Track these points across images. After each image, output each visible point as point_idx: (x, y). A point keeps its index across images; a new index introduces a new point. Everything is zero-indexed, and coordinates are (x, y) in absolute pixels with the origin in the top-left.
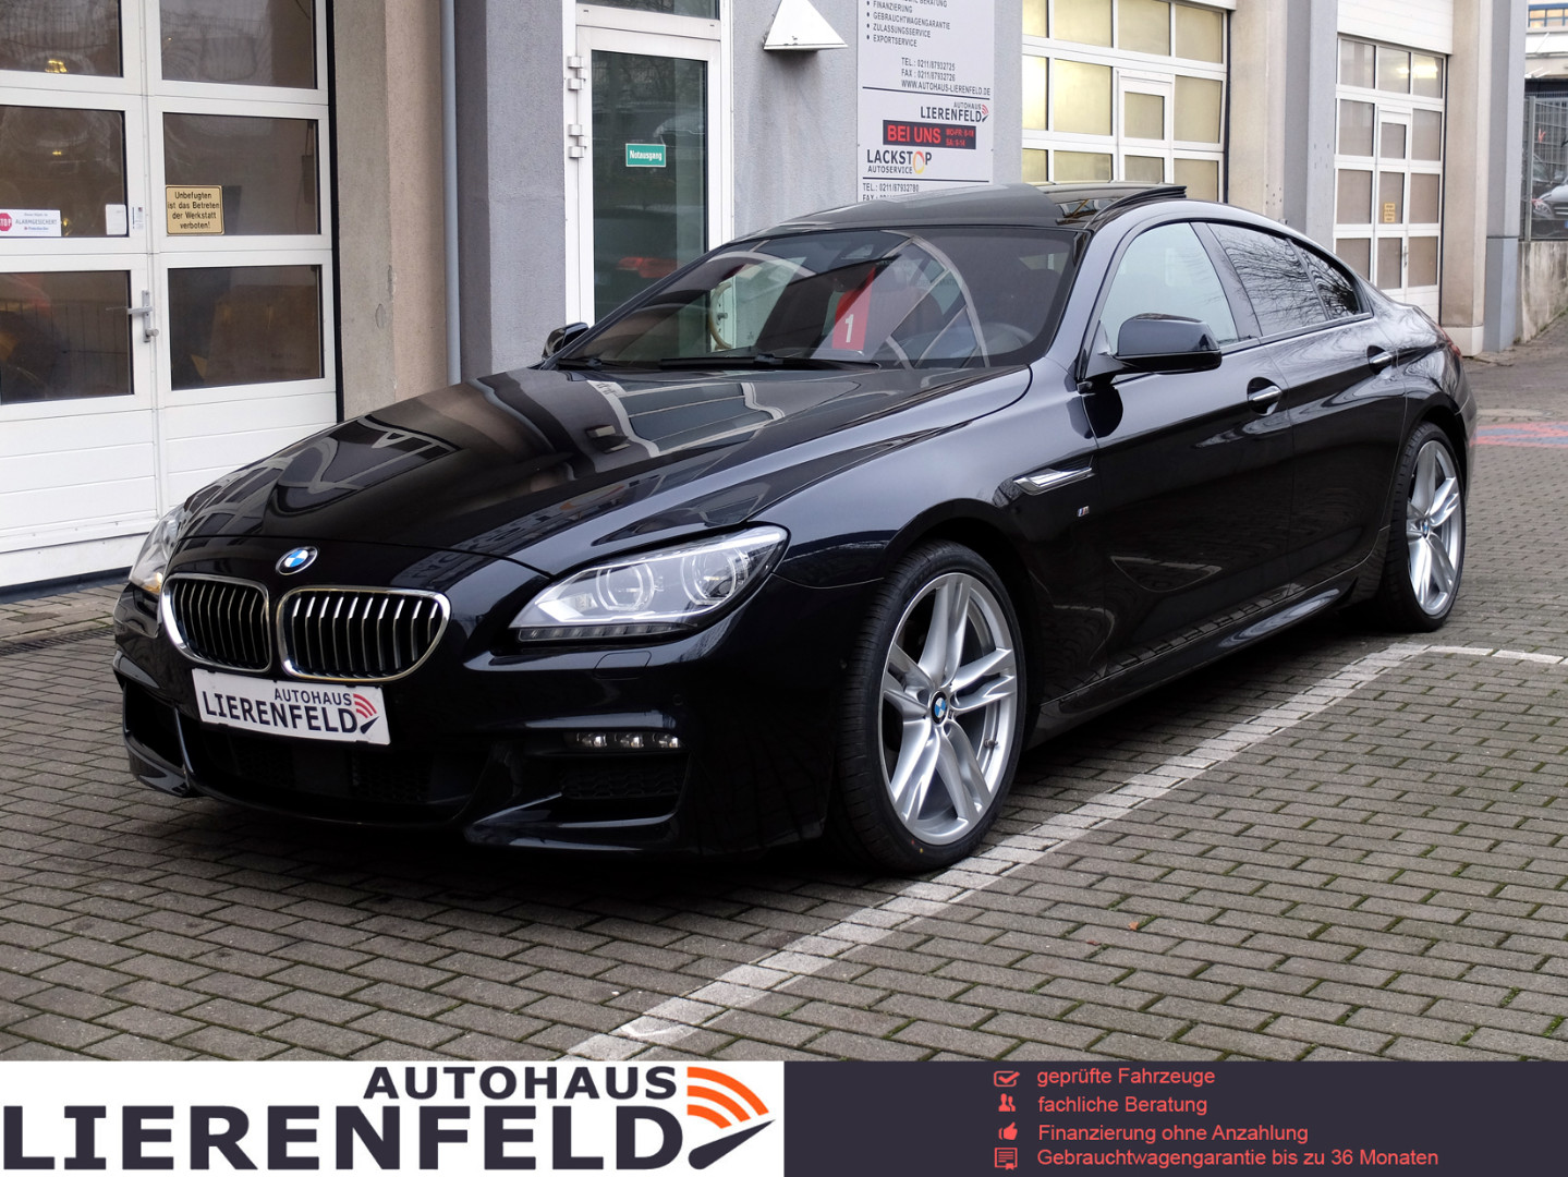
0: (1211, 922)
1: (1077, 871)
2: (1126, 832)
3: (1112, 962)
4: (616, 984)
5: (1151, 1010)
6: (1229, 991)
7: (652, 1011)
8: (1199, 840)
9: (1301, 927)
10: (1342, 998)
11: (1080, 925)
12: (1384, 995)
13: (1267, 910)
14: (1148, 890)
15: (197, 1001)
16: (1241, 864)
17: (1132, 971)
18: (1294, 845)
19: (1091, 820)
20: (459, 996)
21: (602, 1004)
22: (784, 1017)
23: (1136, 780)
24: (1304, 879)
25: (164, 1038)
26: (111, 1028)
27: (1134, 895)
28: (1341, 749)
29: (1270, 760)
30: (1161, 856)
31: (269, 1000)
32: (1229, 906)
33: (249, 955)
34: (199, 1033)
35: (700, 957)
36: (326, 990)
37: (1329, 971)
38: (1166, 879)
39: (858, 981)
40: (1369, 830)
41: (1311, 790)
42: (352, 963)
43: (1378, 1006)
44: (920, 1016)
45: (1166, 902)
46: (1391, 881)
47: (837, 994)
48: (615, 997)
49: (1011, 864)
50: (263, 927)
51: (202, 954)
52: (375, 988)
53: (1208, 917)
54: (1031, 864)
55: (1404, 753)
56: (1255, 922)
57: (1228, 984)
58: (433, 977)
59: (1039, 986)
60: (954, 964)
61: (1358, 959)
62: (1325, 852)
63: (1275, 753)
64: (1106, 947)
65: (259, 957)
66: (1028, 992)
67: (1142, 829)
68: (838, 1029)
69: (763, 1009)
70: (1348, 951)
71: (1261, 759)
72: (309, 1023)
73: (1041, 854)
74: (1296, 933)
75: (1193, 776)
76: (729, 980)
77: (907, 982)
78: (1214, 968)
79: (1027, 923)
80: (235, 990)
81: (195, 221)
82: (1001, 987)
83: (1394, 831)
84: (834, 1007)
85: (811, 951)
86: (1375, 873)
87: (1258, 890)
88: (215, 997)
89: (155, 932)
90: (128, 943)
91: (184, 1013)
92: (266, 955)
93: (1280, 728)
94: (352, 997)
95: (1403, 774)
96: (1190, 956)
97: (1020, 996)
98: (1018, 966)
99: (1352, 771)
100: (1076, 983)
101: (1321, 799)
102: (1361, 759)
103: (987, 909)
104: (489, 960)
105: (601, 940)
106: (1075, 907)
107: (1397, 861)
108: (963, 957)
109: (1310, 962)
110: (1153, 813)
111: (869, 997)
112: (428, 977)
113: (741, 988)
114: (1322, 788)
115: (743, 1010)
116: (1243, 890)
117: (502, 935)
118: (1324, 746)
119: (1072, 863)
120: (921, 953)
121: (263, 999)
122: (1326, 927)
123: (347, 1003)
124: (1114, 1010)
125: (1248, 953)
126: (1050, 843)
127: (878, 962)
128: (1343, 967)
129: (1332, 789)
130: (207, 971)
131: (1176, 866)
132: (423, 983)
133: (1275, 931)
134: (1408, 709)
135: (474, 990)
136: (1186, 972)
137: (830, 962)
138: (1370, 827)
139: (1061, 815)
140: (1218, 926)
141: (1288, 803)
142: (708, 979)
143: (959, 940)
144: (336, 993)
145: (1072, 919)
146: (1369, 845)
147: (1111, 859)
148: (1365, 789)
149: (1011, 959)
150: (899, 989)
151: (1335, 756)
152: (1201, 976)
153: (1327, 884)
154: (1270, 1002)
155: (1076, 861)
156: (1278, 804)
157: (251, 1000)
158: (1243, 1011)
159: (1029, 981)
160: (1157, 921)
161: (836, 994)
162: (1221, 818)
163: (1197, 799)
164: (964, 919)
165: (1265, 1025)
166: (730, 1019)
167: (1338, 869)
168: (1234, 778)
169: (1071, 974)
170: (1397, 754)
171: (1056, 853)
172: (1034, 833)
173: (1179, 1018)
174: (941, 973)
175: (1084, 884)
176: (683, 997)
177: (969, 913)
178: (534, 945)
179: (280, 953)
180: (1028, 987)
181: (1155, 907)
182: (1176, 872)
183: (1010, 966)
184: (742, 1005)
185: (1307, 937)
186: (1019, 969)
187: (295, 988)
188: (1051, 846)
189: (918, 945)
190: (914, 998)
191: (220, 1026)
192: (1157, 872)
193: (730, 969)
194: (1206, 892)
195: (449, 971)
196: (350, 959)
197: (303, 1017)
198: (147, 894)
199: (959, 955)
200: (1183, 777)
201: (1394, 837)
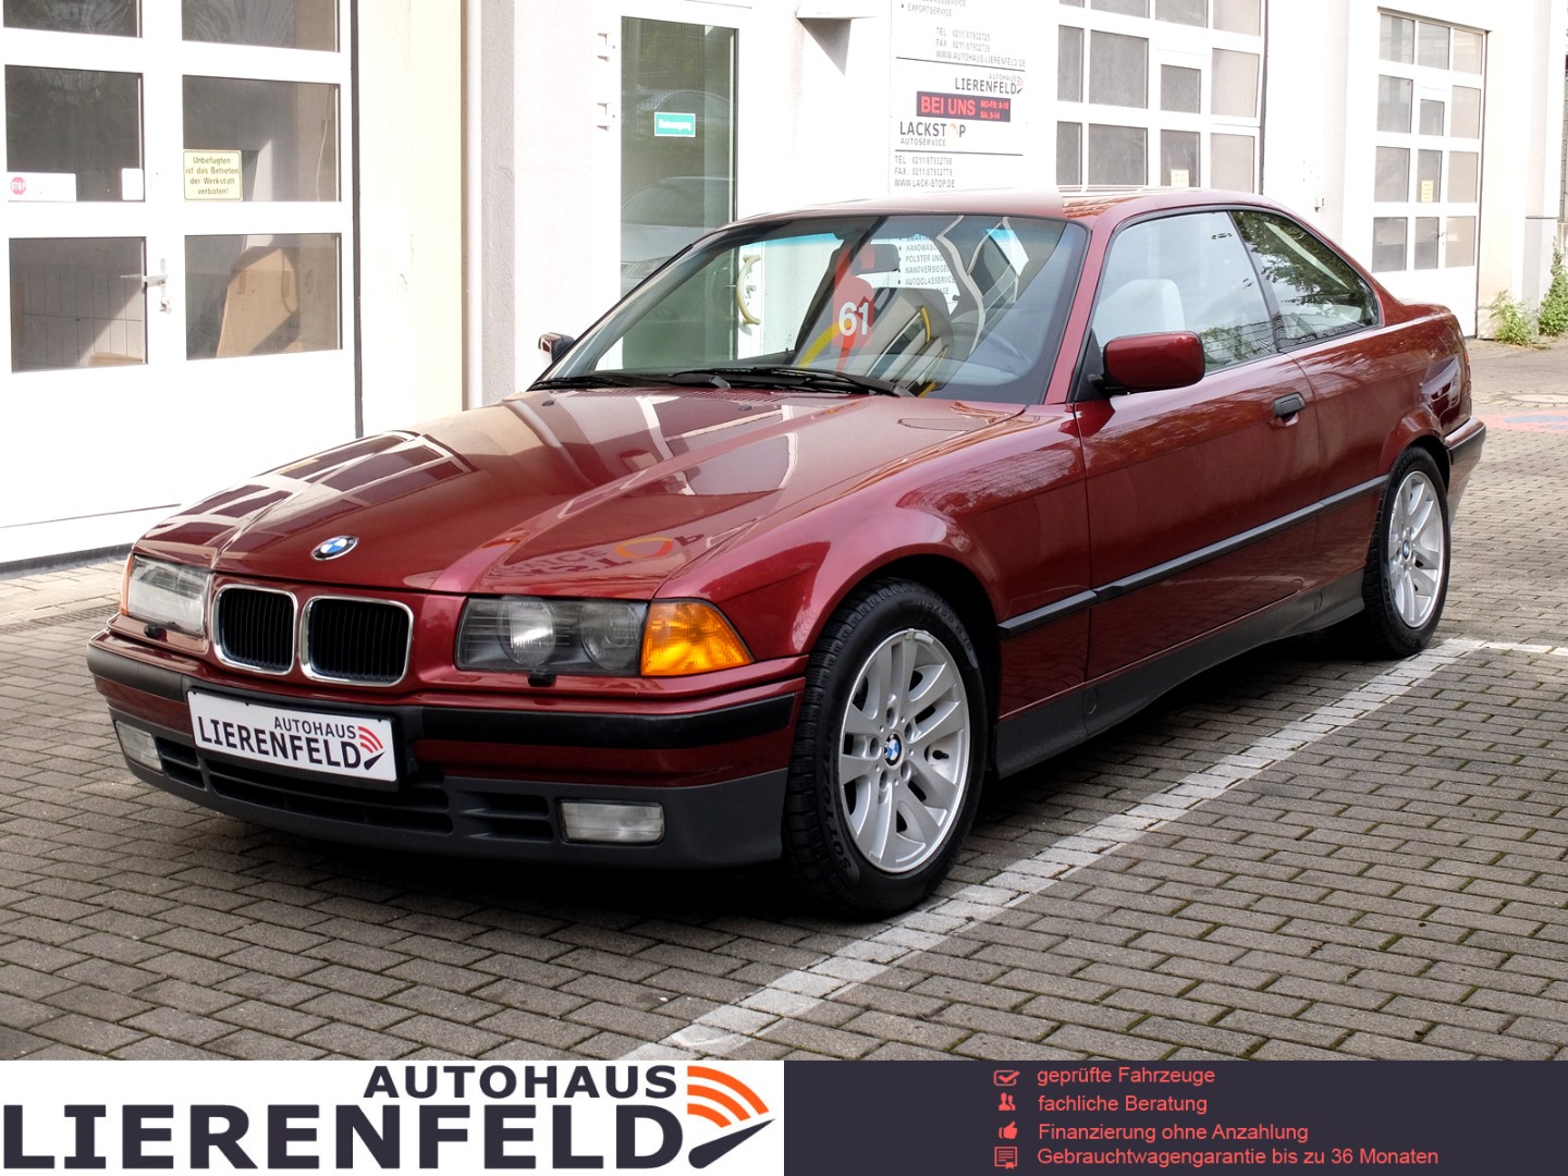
0: (1277, 930)
1: (1136, 875)
2: (1184, 834)
3: (1177, 972)
4: (665, 990)
5: (1221, 1023)
6: (1301, 1004)
7: (702, 1019)
8: (1259, 844)
9: (1371, 937)
10: (1418, 1014)
11: (1141, 933)
12: (1461, 1011)
13: (1335, 920)
14: (1210, 896)
15: (228, 1003)
16: (1304, 870)
17: (1199, 982)
18: (1358, 851)
19: (1146, 822)
20: (501, 1001)
21: (650, 1011)
22: (837, 1027)
23: (1189, 779)
24: (1372, 886)
25: (195, 1042)
26: (140, 1030)
27: (1197, 902)
28: (1401, 749)
29: (1326, 761)
30: (1222, 861)
31: (303, 1002)
32: (1295, 914)
33: (280, 954)
34: (232, 1037)
35: (750, 962)
36: (362, 992)
37: (1403, 984)
38: (1228, 885)
39: (914, 989)
40: (1434, 836)
41: (1371, 793)
42: (389, 964)
43: (1456, 1023)
44: (982, 1028)
45: (1229, 910)
46: (1460, 891)
47: (894, 1003)
48: (664, 1003)
49: (1067, 867)
50: (294, 924)
51: (232, 952)
52: (413, 990)
53: (1274, 926)
54: (1088, 867)
55: (1465, 755)
56: (1321, 932)
57: (1301, 998)
58: (472, 980)
59: (1103, 998)
60: (1014, 972)
61: (1432, 972)
62: (1392, 858)
63: (1333, 753)
64: (1170, 956)
65: (291, 957)
66: (1095, 1003)
67: (1201, 832)
68: (898, 1041)
69: (818, 1017)
70: (1420, 964)
71: (1319, 759)
72: (346, 1027)
73: (1098, 857)
74: (1366, 944)
75: (1250, 776)
76: (779, 986)
77: (966, 991)
78: (1283, 980)
79: (1087, 930)
80: (268, 991)
81: (213, 187)
82: (1065, 998)
83: (1461, 838)
84: (892, 1017)
85: (865, 957)
86: (1442, 881)
87: (1323, 898)
88: (247, 998)
89: (181, 929)
90: (154, 939)
91: (216, 1015)
92: (297, 954)
93: (1336, 726)
94: (390, 1000)
95: (1466, 777)
96: (1258, 966)
97: (1085, 1007)
98: (1080, 975)
99: (1413, 772)
100: (1142, 994)
101: (1383, 802)
102: (1422, 760)
103: (1045, 916)
104: (531, 962)
105: (645, 943)
106: (1136, 913)
107: (1467, 869)
108: (1023, 965)
109: (1382, 975)
110: (1211, 815)
111: (928, 1006)
112: (468, 980)
113: (793, 995)
114: (1383, 791)
115: (796, 1019)
116: (1309, 898)
117: (543, 936)
118: (1383, 746)
119: (1131, 866)
120: (980, 960)
121: (297, 1001)
122: (1398, 937)
123: (384, 1006)
124: (1182, 1024)
125: (1318, 964)
126: (1105, 845)
127: (935, 970)
128: (1417, 980)
129: (1394, 792)
130: (238, 971)
131: (1238, 870)
132: (463, 985)
133: (1344, 941)
134: (1466, 708)
135: (516, 995)
136: (1255, 984)
137: (884, 969)
138: (1435, 833)
139: (1115, 816)
140: (1285, 935)
141: (1349, 806)
142: (758, 985)
143: (1018, 947)
144: (371, 995)
145: (1132, 926)
146: (1436, 852)
147: (1171, 864)
148: (1427, 792)
149: (1072, 968)
150: (958, 998)
151: (1394, 757)
152: (1270, 989)
153: (1394, 892)
154: (1344, 1018)
155: (1135, 864)
156: (1340, 807)
157: (285, 1003)
158: (1317, 1026)
159: (1093, 992)
160: (1222, 930)
161: (893, 1001)
162: (1280, 820)
163: (1254, 801)
164: (1021, 925)
165: (1340, 1041)
166: (785, 1027)
167: (1407, 876)
168: (1292, 779)
169: (1135, 985)
170: (1458, 756)
171: (1112, 855)
172: (1088, 834)
173: (1250, 1033)
174: (1001, 981)
175: (1143, 889)
176: (735, 1004)
177: (1027, 918)
178: (577, 947)
179: (313, 952)
180: (1092, 998)
181: (1217, 915)
182: (1238, 877)
183: (1072, 975)
184: (796, 1014)
185: (1378, 949)
186: (1081, 979)
187: (331, 990)
188: (1107, 848)
189: (975, 952)
190: (974, 1008)
191: (255, 1030)
192: (1219, 878)
193: (782, 975)
194: (1270, 899)
195: (489, 974)
196: (387, 960)
197: (339, 1020)
198: (172, 888)
199: (1018, 963)
200: (1239, 777)
201: (1462, 843)
